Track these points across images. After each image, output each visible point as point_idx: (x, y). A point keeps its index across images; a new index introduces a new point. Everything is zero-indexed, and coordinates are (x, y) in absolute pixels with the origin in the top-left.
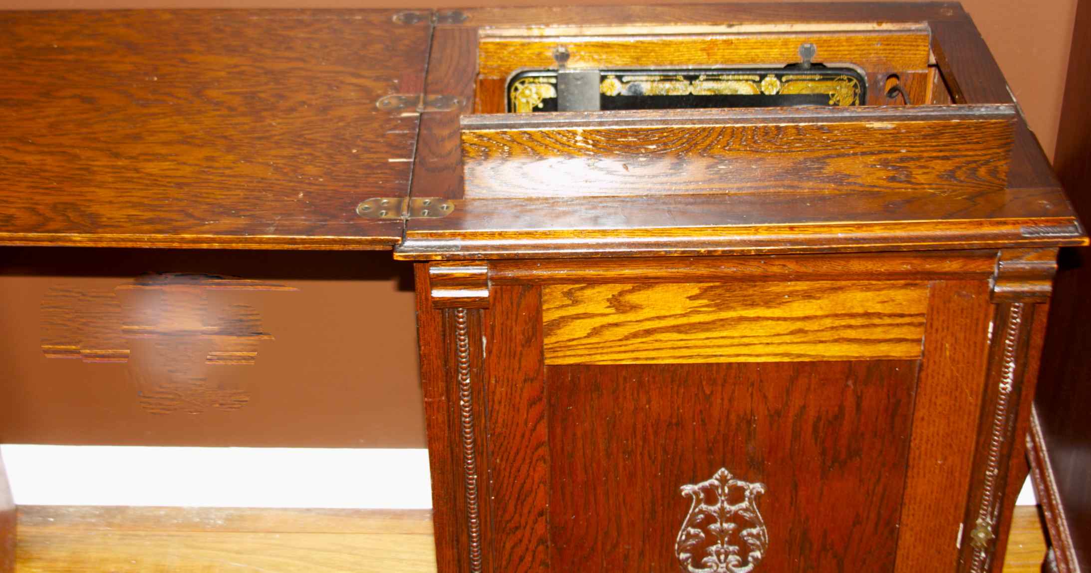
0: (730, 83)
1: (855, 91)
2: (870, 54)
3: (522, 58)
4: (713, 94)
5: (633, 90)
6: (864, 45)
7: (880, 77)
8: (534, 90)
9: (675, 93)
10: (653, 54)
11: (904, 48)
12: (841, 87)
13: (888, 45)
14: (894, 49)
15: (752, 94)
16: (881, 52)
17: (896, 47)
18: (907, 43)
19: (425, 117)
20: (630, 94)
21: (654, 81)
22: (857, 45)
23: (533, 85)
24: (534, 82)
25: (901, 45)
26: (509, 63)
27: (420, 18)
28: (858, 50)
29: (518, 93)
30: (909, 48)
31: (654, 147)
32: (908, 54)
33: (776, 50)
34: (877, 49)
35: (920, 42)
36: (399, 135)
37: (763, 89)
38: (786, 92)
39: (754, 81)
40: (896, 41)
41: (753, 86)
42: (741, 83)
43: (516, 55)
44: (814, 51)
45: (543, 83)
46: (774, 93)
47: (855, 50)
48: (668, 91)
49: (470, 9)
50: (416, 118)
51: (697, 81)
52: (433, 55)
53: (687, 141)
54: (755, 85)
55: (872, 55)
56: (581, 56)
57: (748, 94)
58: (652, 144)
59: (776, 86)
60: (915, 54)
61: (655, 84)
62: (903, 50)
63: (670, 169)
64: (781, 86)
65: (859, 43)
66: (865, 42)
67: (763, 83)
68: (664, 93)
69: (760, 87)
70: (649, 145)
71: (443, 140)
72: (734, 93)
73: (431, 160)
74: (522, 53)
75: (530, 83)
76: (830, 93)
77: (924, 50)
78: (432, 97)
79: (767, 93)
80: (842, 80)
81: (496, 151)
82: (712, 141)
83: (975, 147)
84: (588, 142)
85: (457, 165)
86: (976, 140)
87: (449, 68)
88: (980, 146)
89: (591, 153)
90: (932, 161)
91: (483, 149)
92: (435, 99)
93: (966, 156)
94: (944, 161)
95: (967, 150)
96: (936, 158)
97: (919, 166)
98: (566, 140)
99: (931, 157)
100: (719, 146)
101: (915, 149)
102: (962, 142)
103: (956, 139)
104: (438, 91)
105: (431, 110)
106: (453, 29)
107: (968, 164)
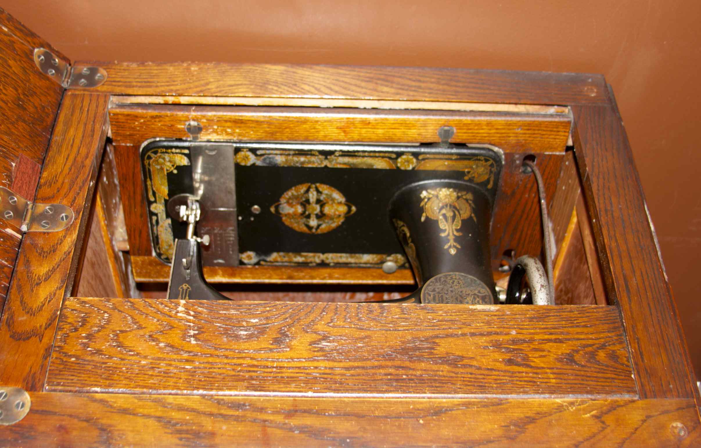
0: (365, 159)
1: (491, 169)
2: (510, 137)
3: (154, 129)
4: (348, 167)
5: (268, 161)
6: (504, 129)
7: (517, 156)
8: (167, 159)
9: (310, 166)
10: (287, 130)
11: (544, 133)
12: (477, 166)
13: (528, 130)
14: (534, 134)
15: (388, 168)
16: (521, 135)
17: (536, 132)
18: (549, 129)
19: (28, 241)
20: (265, 165)
21: (289, 155)
22: (497, 129)
23: (167, 155)
24: (166, 152)
25: (541, 130)
26: (140, 133)
28: (498, 133)
29: (151, 161)
30: (549, 133)
31: (257, 320)
32: (547, 138)
33: (415, 131)
34: (517, 133)
35: (561, 129)
37: (399, 165)
38: (422, 168)
39: (390, 158)
40: (537, 126)
41: (389, 162)
42: (377, 159)
43: (147, 126)
44: (453, 133)
45: (176, 153)
46: (410, 168)
47: (495, 133)
48: (303, 163)
51: (333, 157)
53: (290, 317)
54: (391, 162)
55: (511, 138)
56: (214, 129)
57: (384, 168)
58: (254, 318)
59: (413, 163)
60: (555, 139)
61: (290, 157)
62: (543, 135)
63: (272, 344)
64: (417, 162)
65: (500, 127)
66: (506, 127)
67: (399, 160)
68: (298, 165)
69: (396, 163)
70: (251, 318)
71: (39, 284)
72: (370, 167)
73: (20, 319)
74: (153, 124)
75: (163, 153)
76: (466, 170)
77: (564, 136)
78: (40, 207)
79: (402, 168)
80: (479, 160)
81: (95, 318)
82: (316, 318)
83: (585, 330)
84: (189, 313)
85: (46, 329)
86: (583, 324)
87: (67, 159)
88: (591, 330)
89: (192, 324)
90: (545, 343)
91: (83, 315)
92: (44, 212)
93: (578, 339)
94: (559, 344)
95: (577, 333)
96: (549, 341)
97: (534, 349)
98: (168, 310)
99: (543, 340)
100: (323, 323)
101: (524, 331)
102: (570, 325)
103: (564, 322)
104: (49, 198)
105: (37, 229)
106: (84, 94)
107: (584, 347)
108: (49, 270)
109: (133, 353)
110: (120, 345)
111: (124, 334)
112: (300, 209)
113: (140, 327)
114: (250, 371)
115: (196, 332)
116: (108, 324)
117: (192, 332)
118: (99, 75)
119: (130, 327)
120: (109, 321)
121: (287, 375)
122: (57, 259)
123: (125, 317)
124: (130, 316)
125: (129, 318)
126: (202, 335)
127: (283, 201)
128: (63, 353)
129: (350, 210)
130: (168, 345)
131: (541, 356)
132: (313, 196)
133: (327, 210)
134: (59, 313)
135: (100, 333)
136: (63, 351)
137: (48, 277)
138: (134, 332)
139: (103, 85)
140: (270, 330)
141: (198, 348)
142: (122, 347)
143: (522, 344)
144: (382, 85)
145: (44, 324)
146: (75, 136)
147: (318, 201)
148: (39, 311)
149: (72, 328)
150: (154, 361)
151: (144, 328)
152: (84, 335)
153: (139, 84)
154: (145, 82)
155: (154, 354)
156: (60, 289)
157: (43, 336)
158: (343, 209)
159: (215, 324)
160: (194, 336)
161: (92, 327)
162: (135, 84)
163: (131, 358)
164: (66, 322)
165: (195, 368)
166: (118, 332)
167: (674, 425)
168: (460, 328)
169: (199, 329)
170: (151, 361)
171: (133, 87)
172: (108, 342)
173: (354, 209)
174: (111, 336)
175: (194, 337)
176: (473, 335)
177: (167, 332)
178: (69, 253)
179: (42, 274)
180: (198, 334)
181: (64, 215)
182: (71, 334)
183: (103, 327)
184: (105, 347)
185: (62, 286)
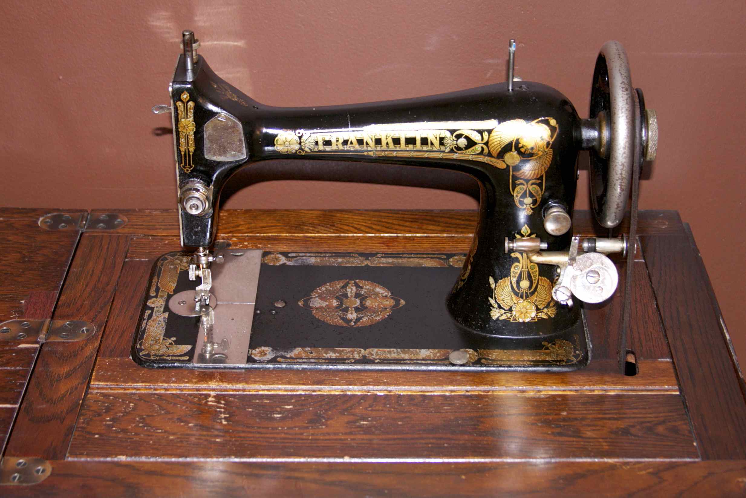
9: (348, 265)
19: (46, 349)
21: (325, 257)
27: (68, 222)
31: (291, 407)
36: (10, 372)
37: (451, 264)
42: (425, 259)
48: (340, 263)
49: (127, 212)
50: (35, 349)
51: (374, 257)
52: (73, 270)
61: (326, 259)
63: (307, 423)
68: (335, 264)
71: (59, 380)
73: (39, 407)
78: (59, 323)
81: (120, 406)
82: (354, 404)
84: (220, 402)
85: (67, 414)
87: (86, 286)
88: (649, 411)
89: (223, 410)
90: (599, 421)
91: (106, 403)
92: (62, 326)
93: (635, 418)
94: (613, 421)
95: (635, 413)
96: (603, 419)
97: (586, 424)
98: (197, 400)
99: (597, 418)
100: (361, 407)
101: (576, 412)
104: (68, 316)
105: (55, 340)
106: (103, 236)
107: (641, 423)
108: (70, 370)
109: (160, 431)
110: (147, 426)
111: (151, 418)
112: (335, 303)
113: (168, 413)
114: (283, 443)
115: (227, 416)
116: (133, 411)
117: (223, 416)
118: (119, 220)
119: (157, 413)
120: (134, 409)
121: (322, 444)
122: (78, 362)
123: (152, 406)
125: (156, 406)
126: (234, 417)
127: (314, 295)
128: (86, 432)
129: (397, 302)
130: (198, 425)
131: (593, 430)
132: (351, 290)
133: (368, 303)
134: (81, 402)
135: (126, 418)
136: (86, 430)
137: (68, 375)
138: (161, 416)
139: (124, 228)
140: (305, 413)
141: (229, 427)
142: (149, 427)
143: (573, 421)
144: (427, 224)
145: (65, 411)
146: (94, 268)
147: (357, 295)
148: (60, 401)
149: (95, 414)
150: (183, 437)
151: (172, 413)
152: (108, 419)
153: (163, 227)
154: (170, 225)
155: (183, 432)
156: (82, 384)
157: (64, 419)
158: (390, 303)
159: (247, 410)
160: (225, 418)
161: (116, 413)
162: (158, 227)
163: (158, 434)
164: (88, 409)
165: (226, 441)
166: (145, 416)
167: (740, 480)
169: (230, 413)
170: (179, 436)
171: (157, 229)
172: (134, 423)
173: (402, 302)
174: (137, 419)
177: (197, 416)
178: (91, 357)
179: (62, 373)
180: (229, 417)
181: (85, 328)
182: (94, 418)
183: (128, 413)
184: (130, 427)
185: (85, 382)
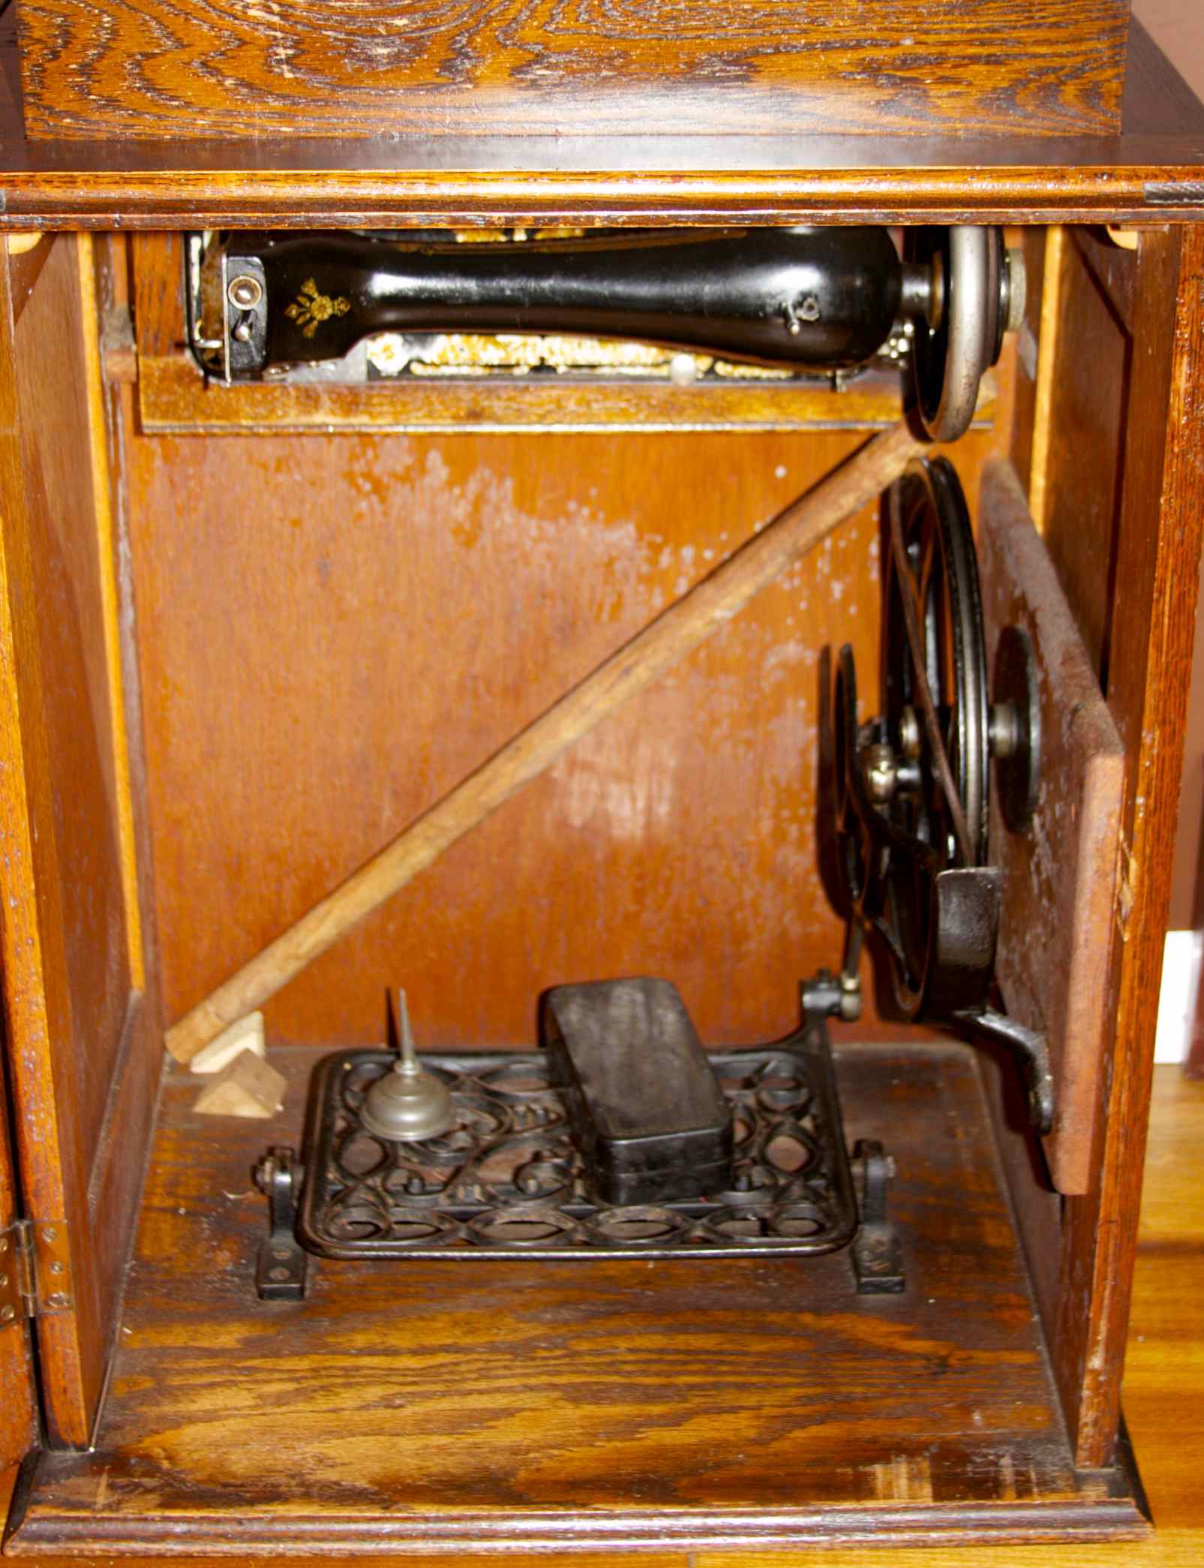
31: (405, 21)
58: (400, 16)
63: (438, 75)
70: (393, 17)
81: (86, 27)
82: (520, 11)
83: (1052, 35)
84: (269, 7)
86: (1053, 20)
88: (1062, 34)
89: (279, 34)
90: (966, 65)
91: (59, 20)
93: (1034, 56)
94: (991, 68)
95: (1037, 43)
96: (974, 59)
97: (941, 77)
99: (964, 58)
100: (535, 23)
101: (931, 38)
102: (1026, 22)
103: (1013, 17)
107: (1040, 75)
109: (176, 103)
110: (150, 86)
111: (151, 62)
113: (180, 45)
115: (290, 52)
116: (114, 40)
117: (283, 53)
119: (160, 46)
120: (114, 32)
123: (145, 23)
124: (155, 18)
125: (153, 23)
126: (303, 57)
128: (45, 108)
130: (242, 83)
131: (951, 95)
135: (105, 62)
136: (45, 103)
138: (169, 56)
140: (434, 42)
141: (299, 88)
142: (155, 90)
143: (920, 67)
149: (46, 51)
150: (221, 119)
151: (188, 45)
152: (73, 66)
155: (219, 104)
159: (325, 33)
160: (289, 61)
161: (85, 47)
163: (174, 113)
164: (30, 37)
166: (139, 57)
168: (805, 31)
169: (296, 45)
170: (214, 118)
172: (125, 80)
174: (128, 66)
175: (288, 63)
176: (827, 47)
177: (234, 53)
180: (294, 56)
182: (47, 65)
183: (106, 47)
184: (120, 89)
